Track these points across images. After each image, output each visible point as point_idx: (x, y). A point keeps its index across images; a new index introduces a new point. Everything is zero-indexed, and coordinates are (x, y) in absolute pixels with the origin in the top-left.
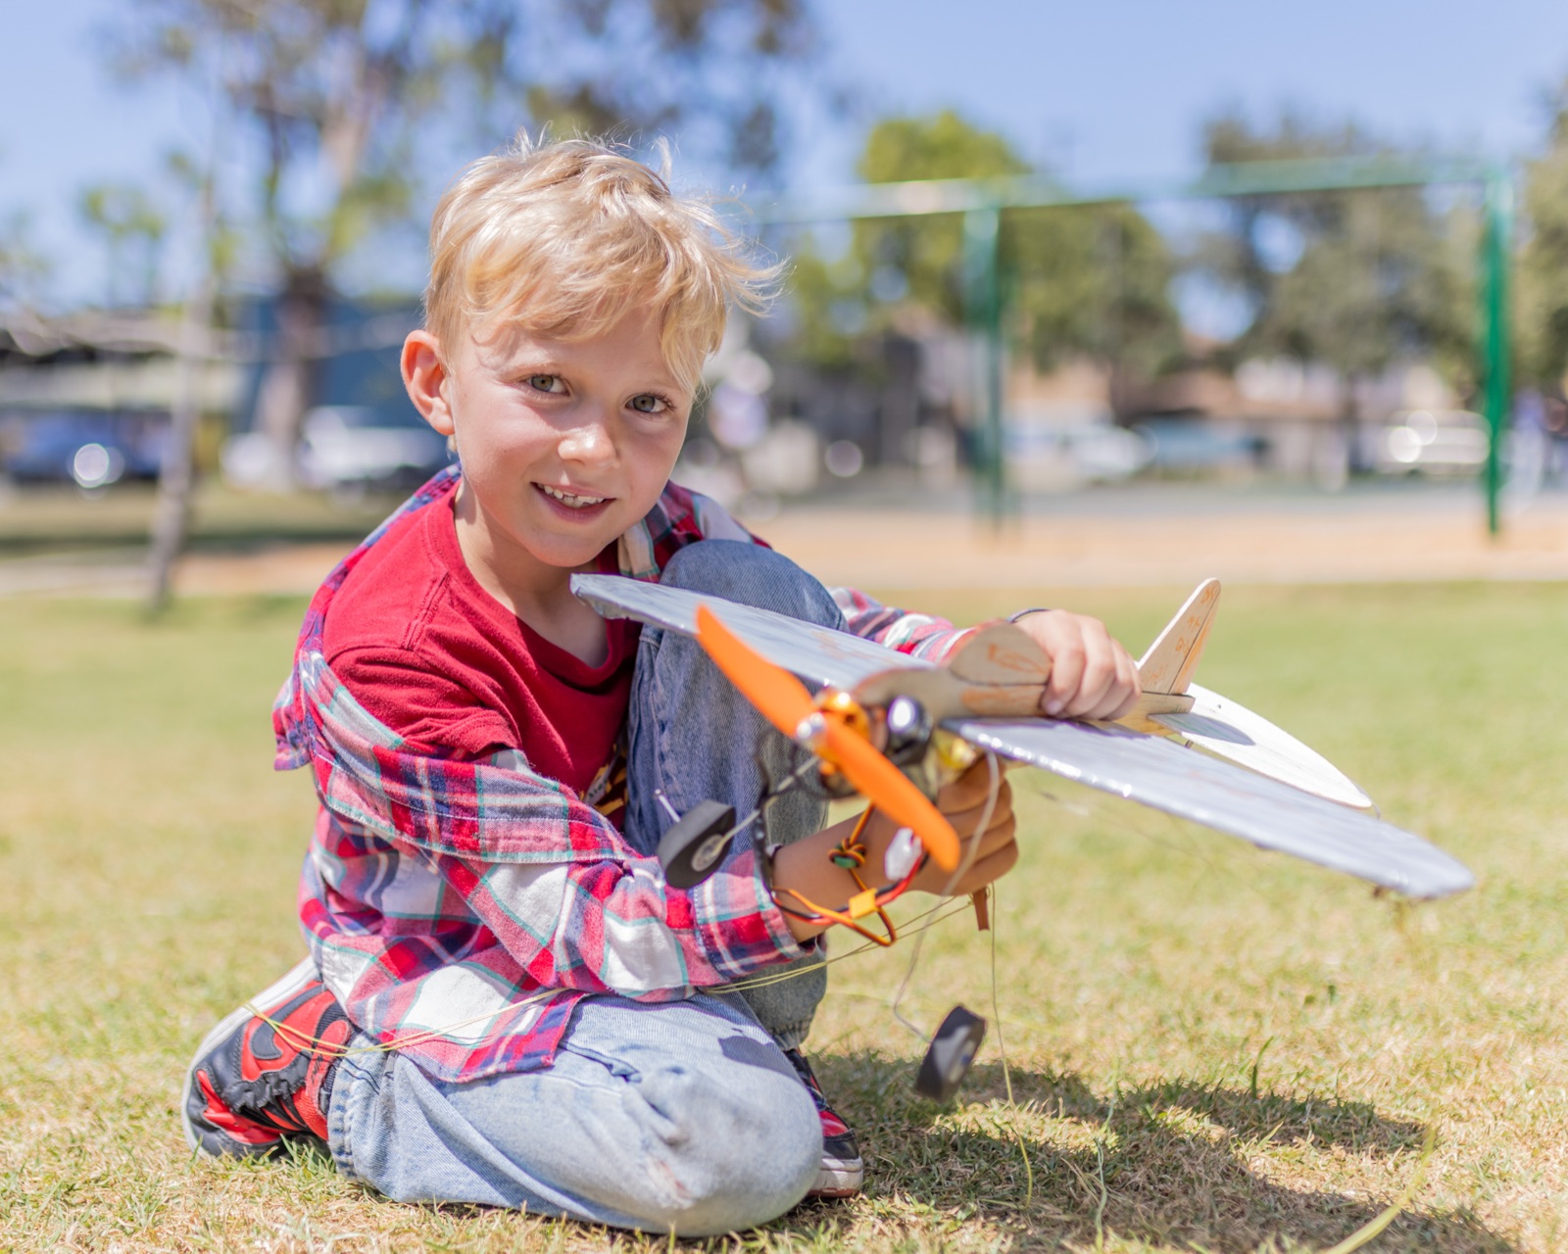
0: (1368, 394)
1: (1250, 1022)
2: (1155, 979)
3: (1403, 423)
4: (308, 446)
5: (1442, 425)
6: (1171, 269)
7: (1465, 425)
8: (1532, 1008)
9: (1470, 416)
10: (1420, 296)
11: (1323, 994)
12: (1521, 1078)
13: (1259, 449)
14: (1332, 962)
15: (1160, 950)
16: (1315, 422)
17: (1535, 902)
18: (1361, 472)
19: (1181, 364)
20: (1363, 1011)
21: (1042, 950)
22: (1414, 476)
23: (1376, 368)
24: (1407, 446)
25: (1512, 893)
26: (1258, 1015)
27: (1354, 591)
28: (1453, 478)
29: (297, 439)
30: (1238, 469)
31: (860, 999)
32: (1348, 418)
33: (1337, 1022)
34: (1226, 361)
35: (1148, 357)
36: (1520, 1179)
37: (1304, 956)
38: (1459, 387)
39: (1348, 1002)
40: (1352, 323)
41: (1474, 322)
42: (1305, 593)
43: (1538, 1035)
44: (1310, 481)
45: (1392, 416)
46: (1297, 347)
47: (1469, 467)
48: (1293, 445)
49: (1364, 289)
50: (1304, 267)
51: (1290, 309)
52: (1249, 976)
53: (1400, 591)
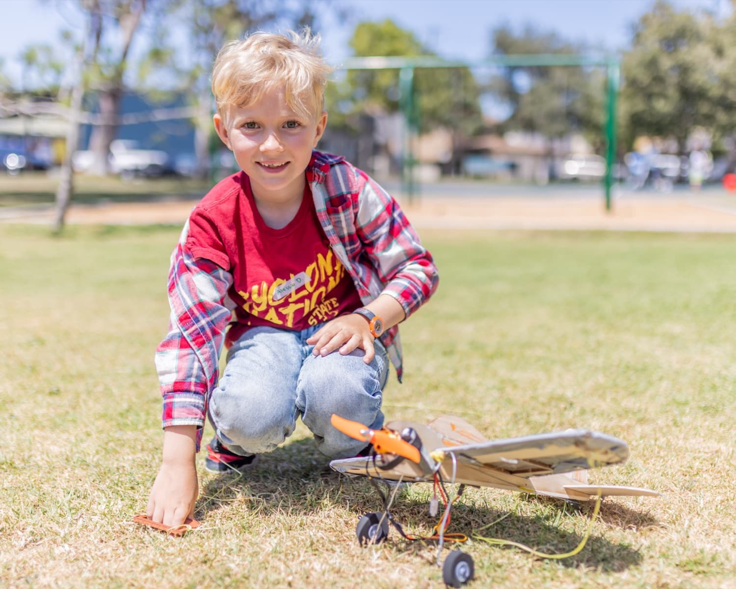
0: (558, 145)
1: (545, 417)
2: (509, 401)
3: (571, 159)
4: (112, 155)
5: (587, 160)
6: (480, 91)
7: (596, 160)
8: (639, 411)
9: (598, 156)
10: (580, 107)
11: (568, 407)
12: (638, 436)
13: (513, 167)
14: (569, 394)
15: (509, 389)
16: (536, 156)
17: (636, 370)
18: (554, 178)
19: (482, 131)
20: (583, 412)
21: (467, 389)
22: (575, 181)
23: (561, 135)
24: (572, 168)
25: (628, 367)
26: (549, 414)
27: (556, 234)
28: (591, 182)
29: (108, 152)
30: (505, 176)
31: (406, 408)
32: (549, 155)
33: (575, 416)
34: (500, 130)
35: (470, 127)
36: (641, 470)
37: (559, 392)
38: (594, 144)
39: (577, 409)
40: (553, 117)
41: (601, 118)
42: (537, 234)
43: (642, 421)
44: (533, 182)
45: (567, 155)
46: (529, 126)
47: (597, 177)
48: (527, 166)
49: (558, 102)
50: (533, 91)
51: (528, 110)
52: (542, 399)
53: (573, 234)
